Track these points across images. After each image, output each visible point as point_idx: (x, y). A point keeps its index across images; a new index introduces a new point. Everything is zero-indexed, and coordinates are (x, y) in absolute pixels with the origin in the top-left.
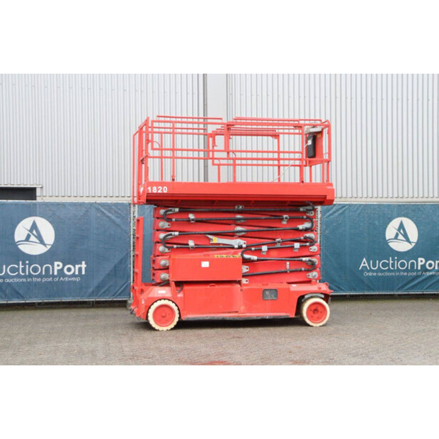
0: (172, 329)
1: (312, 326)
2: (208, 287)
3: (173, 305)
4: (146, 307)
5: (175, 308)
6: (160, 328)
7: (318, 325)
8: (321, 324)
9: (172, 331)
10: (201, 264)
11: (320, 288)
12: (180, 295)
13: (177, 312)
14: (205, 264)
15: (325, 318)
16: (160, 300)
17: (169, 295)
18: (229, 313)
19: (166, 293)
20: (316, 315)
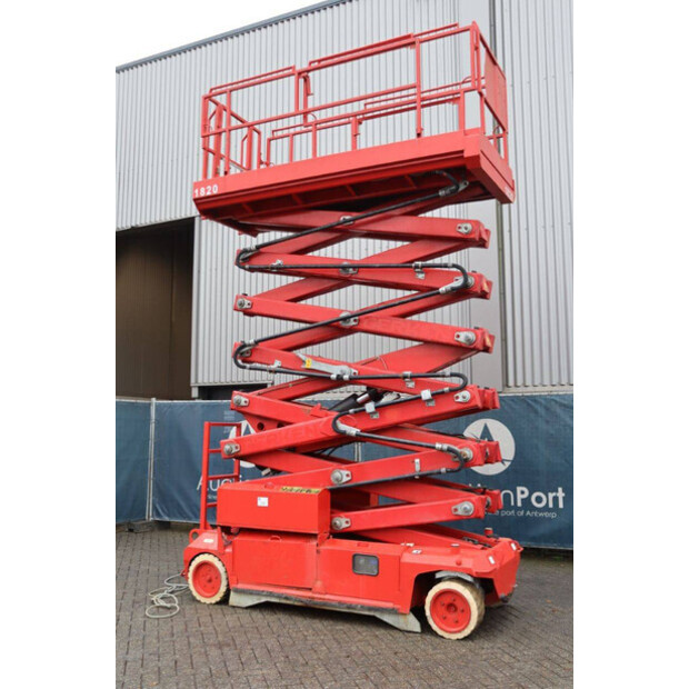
0: (217, 603)
1: (442, 637)
2: (269, 540)
3: (219, 565)
4: (185, 561)
5: (222, 569)
6: (203, 600)
7: (454, 637)
8: (460, 636)
9: (216, 606)
10: (256, 502)
11: (459, 564)
12: (229, 550)
13: (224, 576)
14: (263, 502)
15: (468, 623)
16: (203, 553)
17: (215, 547)
18: (298, 589)
19: (212, 544)
20: (452, 616)
